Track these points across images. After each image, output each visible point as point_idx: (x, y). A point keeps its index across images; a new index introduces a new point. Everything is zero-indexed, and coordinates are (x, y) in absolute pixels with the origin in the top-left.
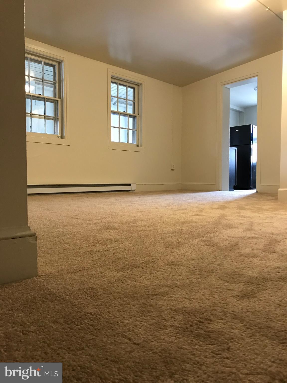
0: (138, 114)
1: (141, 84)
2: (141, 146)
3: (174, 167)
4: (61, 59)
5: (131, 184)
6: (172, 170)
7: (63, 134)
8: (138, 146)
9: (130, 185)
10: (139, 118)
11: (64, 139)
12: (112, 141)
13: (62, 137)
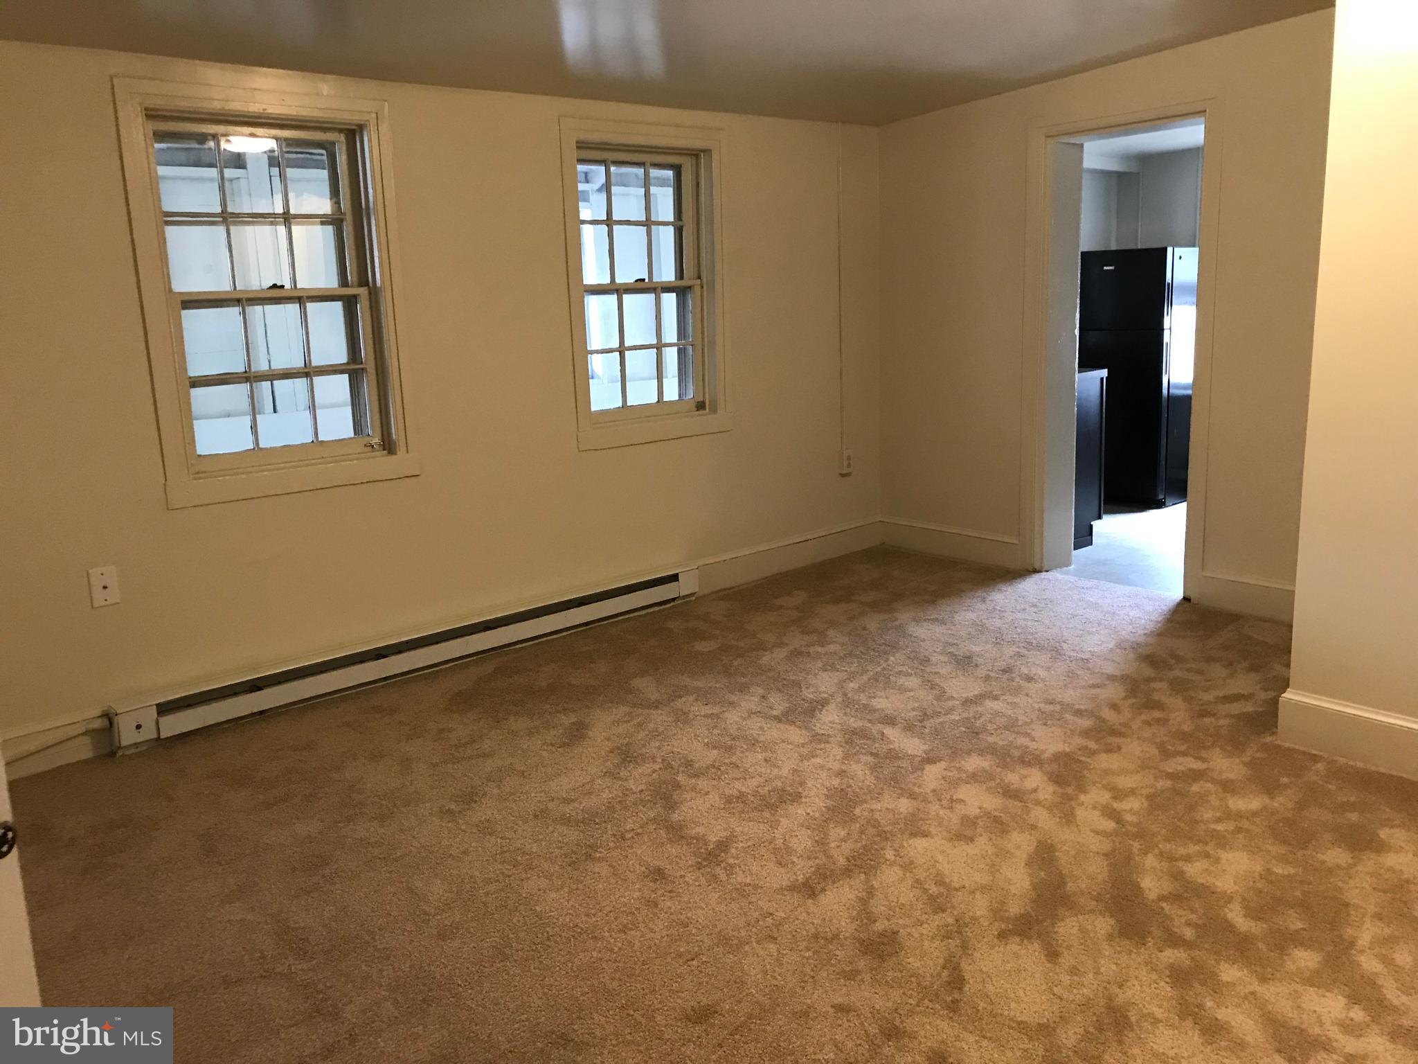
0: (700, 278)
1: (707, 152)
2: (714, 410)
3: (849, 466)
4: (356, 118)
5: (677, 574)
6: (843, 475)
7: (389, 434)
8: (701, 406)
9: (674, 578)
10: (702, 296)
11: (396, 454)
12: (595, 407)
13: (388, 446)
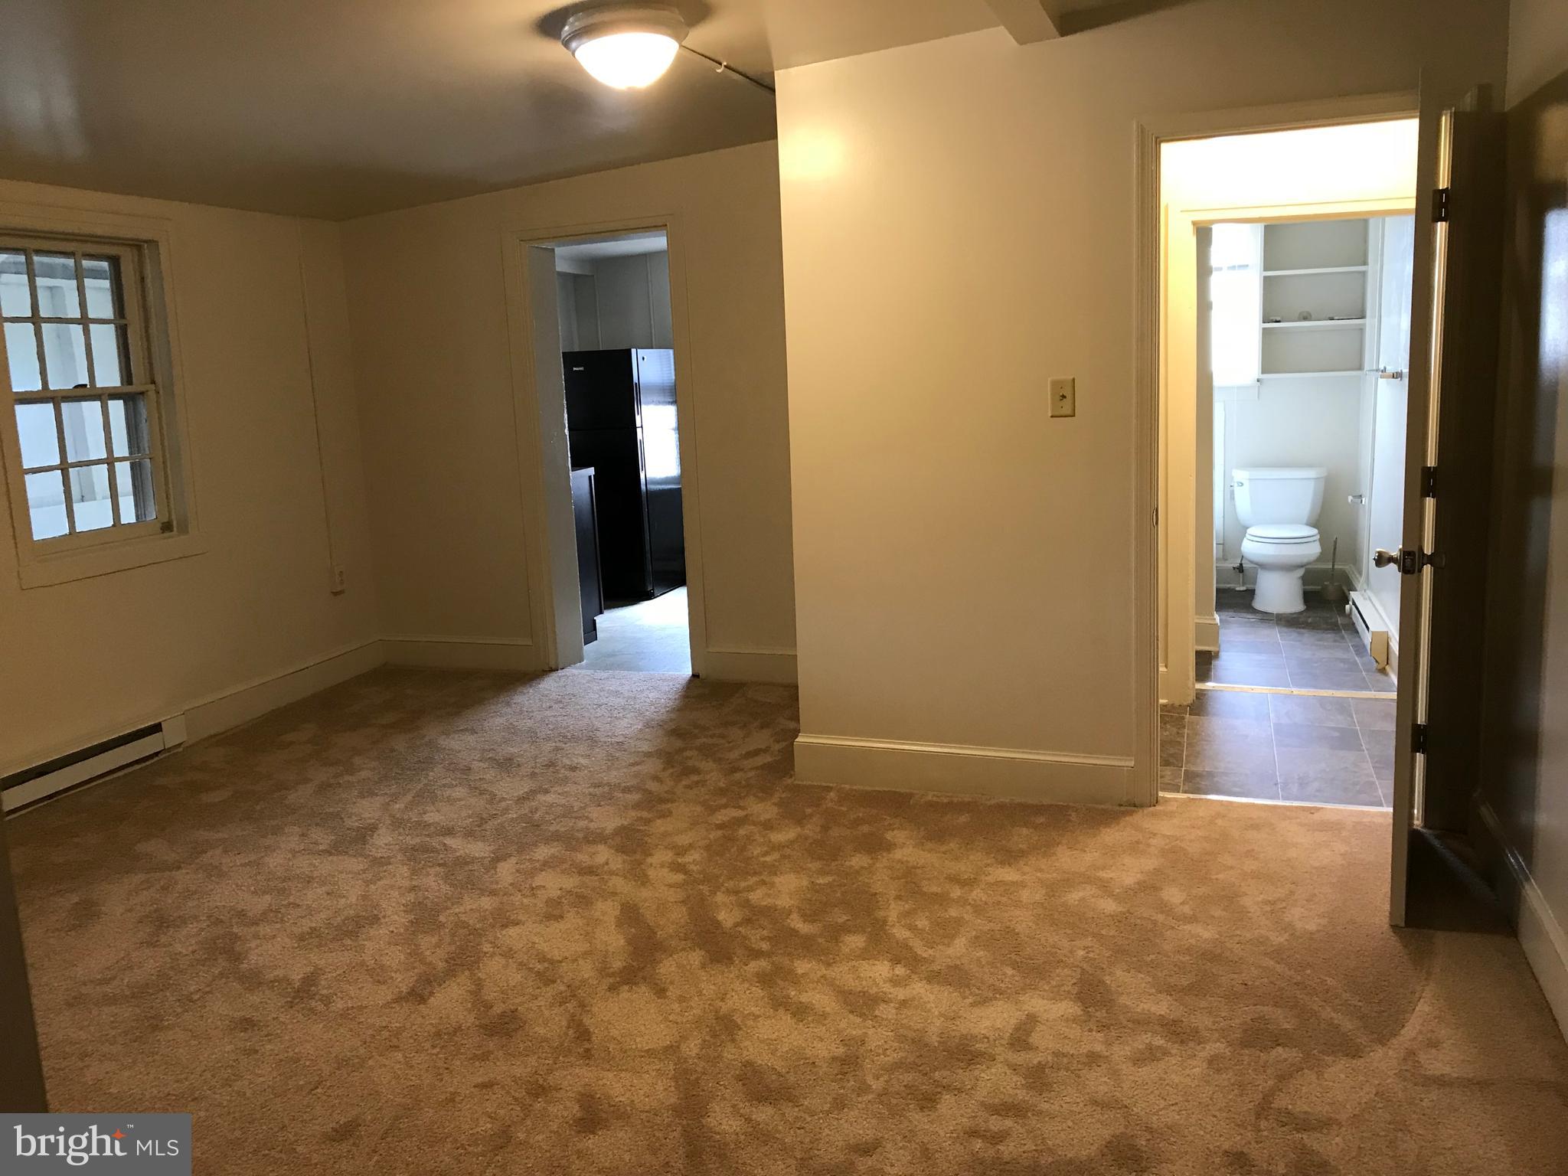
0: (153, 382)
1: (152, 243)
2: (184, 529)
3: (342, 584)
5: (160, 723)
6: (336, 594)
8: (167, 527)
9: (157, 728)
10: (158, 401)
12: (37, 536)
